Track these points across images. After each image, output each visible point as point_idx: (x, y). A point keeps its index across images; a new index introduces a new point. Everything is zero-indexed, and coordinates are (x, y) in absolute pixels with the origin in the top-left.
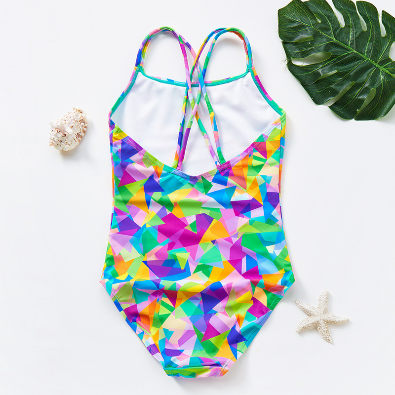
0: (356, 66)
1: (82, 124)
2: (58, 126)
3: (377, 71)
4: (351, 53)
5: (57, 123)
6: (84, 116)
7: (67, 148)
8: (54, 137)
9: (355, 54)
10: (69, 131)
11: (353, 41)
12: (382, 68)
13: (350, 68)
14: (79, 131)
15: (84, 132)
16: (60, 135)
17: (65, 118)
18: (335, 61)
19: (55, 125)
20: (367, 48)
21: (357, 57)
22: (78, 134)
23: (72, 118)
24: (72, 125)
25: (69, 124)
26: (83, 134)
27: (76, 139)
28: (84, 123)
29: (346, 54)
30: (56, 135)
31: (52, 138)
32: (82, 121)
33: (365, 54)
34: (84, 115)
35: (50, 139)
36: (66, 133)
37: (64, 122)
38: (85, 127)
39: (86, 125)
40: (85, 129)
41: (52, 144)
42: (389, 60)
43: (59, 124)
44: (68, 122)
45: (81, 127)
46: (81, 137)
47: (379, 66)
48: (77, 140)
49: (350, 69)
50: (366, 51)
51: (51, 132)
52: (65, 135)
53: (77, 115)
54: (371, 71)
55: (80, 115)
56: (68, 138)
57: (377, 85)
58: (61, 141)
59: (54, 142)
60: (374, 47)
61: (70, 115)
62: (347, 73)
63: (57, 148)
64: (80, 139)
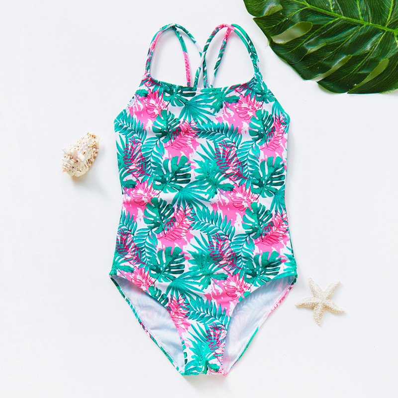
1: (94, 149)
2: (71, 153)
4: (338, 21)
6: (97, 142)
7: (78, 174)
8: (67, 163)
9: (346, 20)
10: (82, 157)
11: (336, 4)
13: (341, 38)
14: (89, 157)
15: (95, 158)
16: (72, 161)
17: (78, 145)
18: (320, 33)
20: (359, 9)
21: (349, 24)
22: (89, 160)
23: (85, 144)
24: (85, 151)
25: (82, 150)
26: (93, 160)
27: (86, 165)
28: (96, 148)
29: (332, 22)
31: (65, 165)
32: (95, 147)
33: (361, 18)
34: (96, 140)
35: (63, 165)
36: (78, 160)
37: (77, 149)
38: (97, 153)
39: (98, 150)
40: (96, 155)
41: (65, 170)
43: (72, 151)
44: (81, 148)
45: (92, 153)
46: (92, 163)
47: (390, 30)
48: (88, 166)
49: (342, 40)
50: (360, 13)
51: (63, 158)
52: (77, 161)
53: (90, 141)
55: (93, 140)
56: (80, 164)
58: (73, 167)
59: (67, 168)
60: (370, 7)
61: (84, 141)
63: (69, 174)
64: (90, 165)
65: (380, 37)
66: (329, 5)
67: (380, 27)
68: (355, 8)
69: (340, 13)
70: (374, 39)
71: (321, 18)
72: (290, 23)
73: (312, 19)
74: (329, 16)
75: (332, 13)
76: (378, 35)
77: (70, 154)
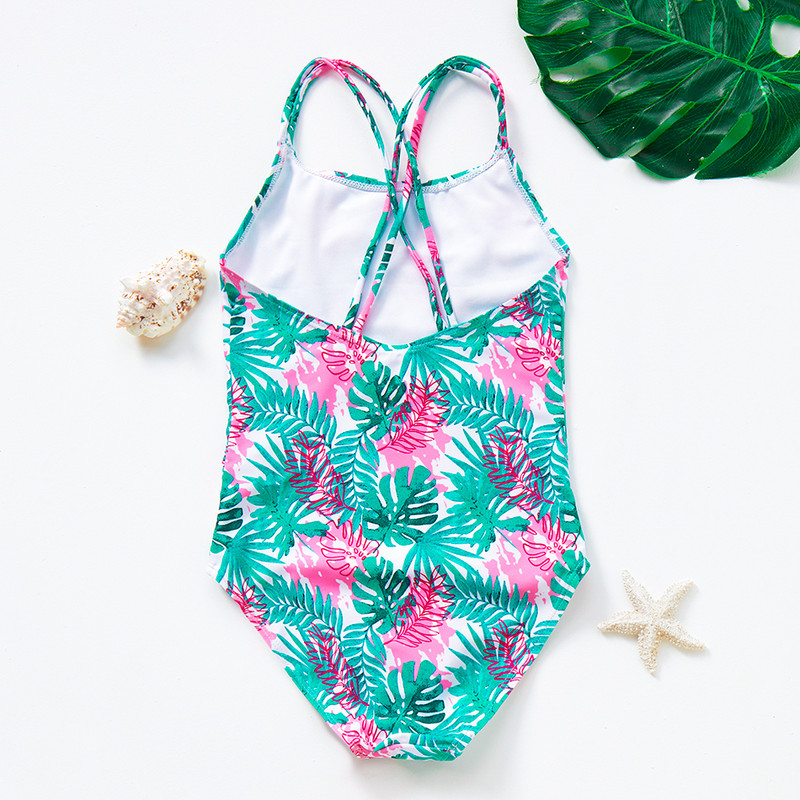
65: (737, 77)
66: (666, 20)
67: (737, 62)
68: (704, 29)
69: (679, 35)
70: (729, 79)
71: (649, 40)
72: (594, 48)
73: (634, 41)
74: (662, 38)
75: (668, 33)
76: (734, 75)
77: (137, 289)
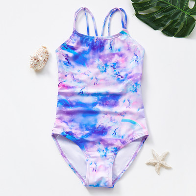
0: (173, 12)
3: (183, 14)
5: (34, 55)
12: (185, 12)
19: (33, 56)
30: (33, 62)
42: (189, 8)
54: (180, 14)
57: (184, 21)
62: (169, 16)
